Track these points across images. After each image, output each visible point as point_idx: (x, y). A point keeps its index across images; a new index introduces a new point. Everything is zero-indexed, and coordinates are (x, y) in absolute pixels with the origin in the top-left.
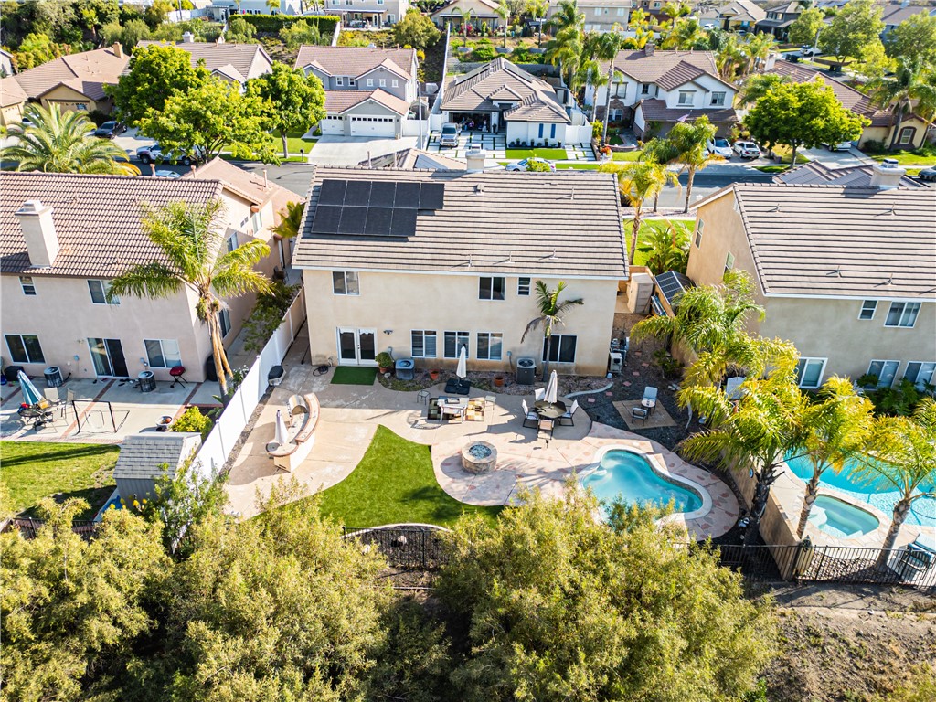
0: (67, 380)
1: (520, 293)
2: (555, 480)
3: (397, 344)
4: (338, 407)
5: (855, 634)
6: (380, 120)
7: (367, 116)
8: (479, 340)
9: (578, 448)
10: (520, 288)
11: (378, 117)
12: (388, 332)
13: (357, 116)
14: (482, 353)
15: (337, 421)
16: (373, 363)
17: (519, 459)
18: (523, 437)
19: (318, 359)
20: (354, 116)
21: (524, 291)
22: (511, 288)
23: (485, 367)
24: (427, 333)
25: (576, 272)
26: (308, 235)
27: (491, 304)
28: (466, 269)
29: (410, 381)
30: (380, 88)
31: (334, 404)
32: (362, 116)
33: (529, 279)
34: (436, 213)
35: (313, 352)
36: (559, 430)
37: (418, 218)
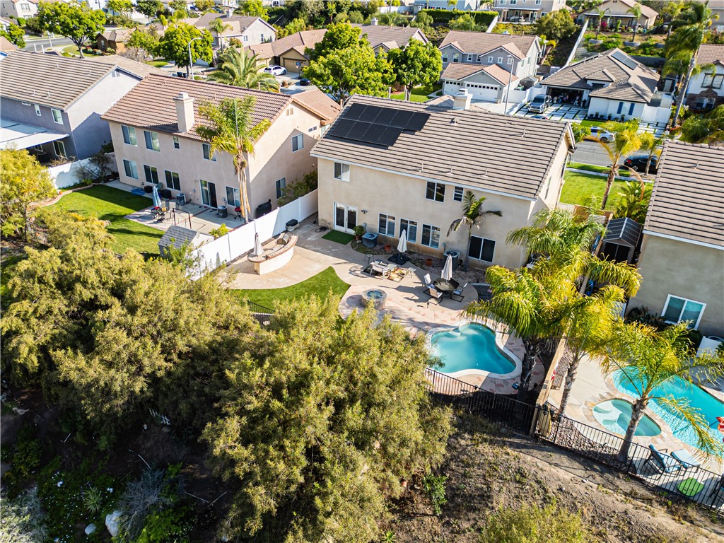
0: (188, 203)
1: (455, 199)
2: (415, 327)
3: (370, 221)
4: (314, 251)
5: (558, 488)
6: (488, 88)
7: (478, 84)
8: (424, 230)
9: (450, 314)
10: (455, 195)
11: (486, 85)
12: (364, 212)
13: (471, 83)
14: (425, 240)
15: (308, 258)
16: (352, 232)
17: (402, 308)
18: (417, 298)
19: (323, 222)
20: (469, 83)
21: (458, 198)
22: (449, 194)
23: (426, 252)
24: (389, 217)
25: (496, 188)
26: (328, 136)
27: (433, 203)
28: (417, 173)
29: (371, 248)
30: (497, 65)
31: (314, 249)
32: (475, 84)
33: (462, 189)
34: (416, 133)
35: (320, 217)
36: (446, 301)
37: (401, 135)
